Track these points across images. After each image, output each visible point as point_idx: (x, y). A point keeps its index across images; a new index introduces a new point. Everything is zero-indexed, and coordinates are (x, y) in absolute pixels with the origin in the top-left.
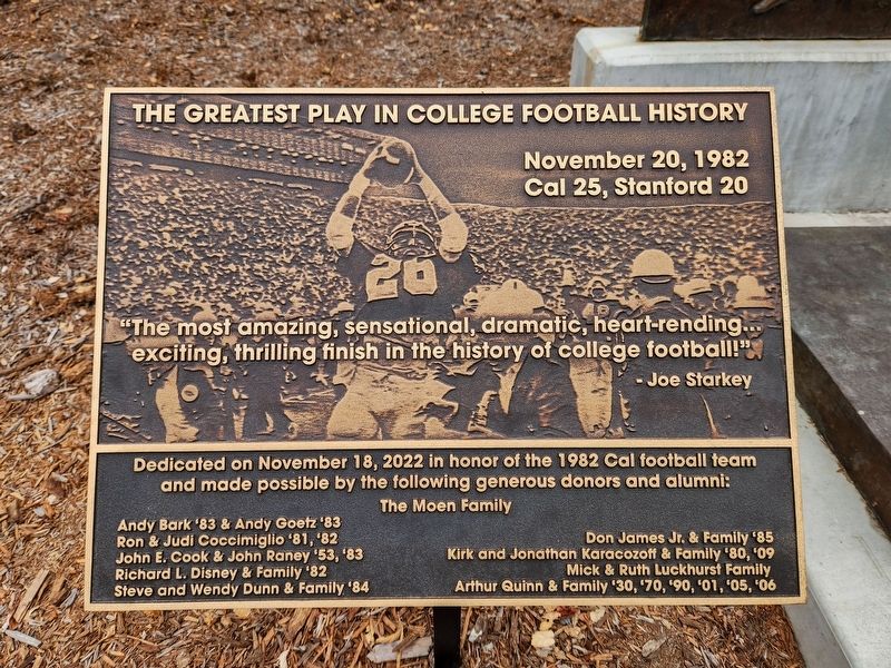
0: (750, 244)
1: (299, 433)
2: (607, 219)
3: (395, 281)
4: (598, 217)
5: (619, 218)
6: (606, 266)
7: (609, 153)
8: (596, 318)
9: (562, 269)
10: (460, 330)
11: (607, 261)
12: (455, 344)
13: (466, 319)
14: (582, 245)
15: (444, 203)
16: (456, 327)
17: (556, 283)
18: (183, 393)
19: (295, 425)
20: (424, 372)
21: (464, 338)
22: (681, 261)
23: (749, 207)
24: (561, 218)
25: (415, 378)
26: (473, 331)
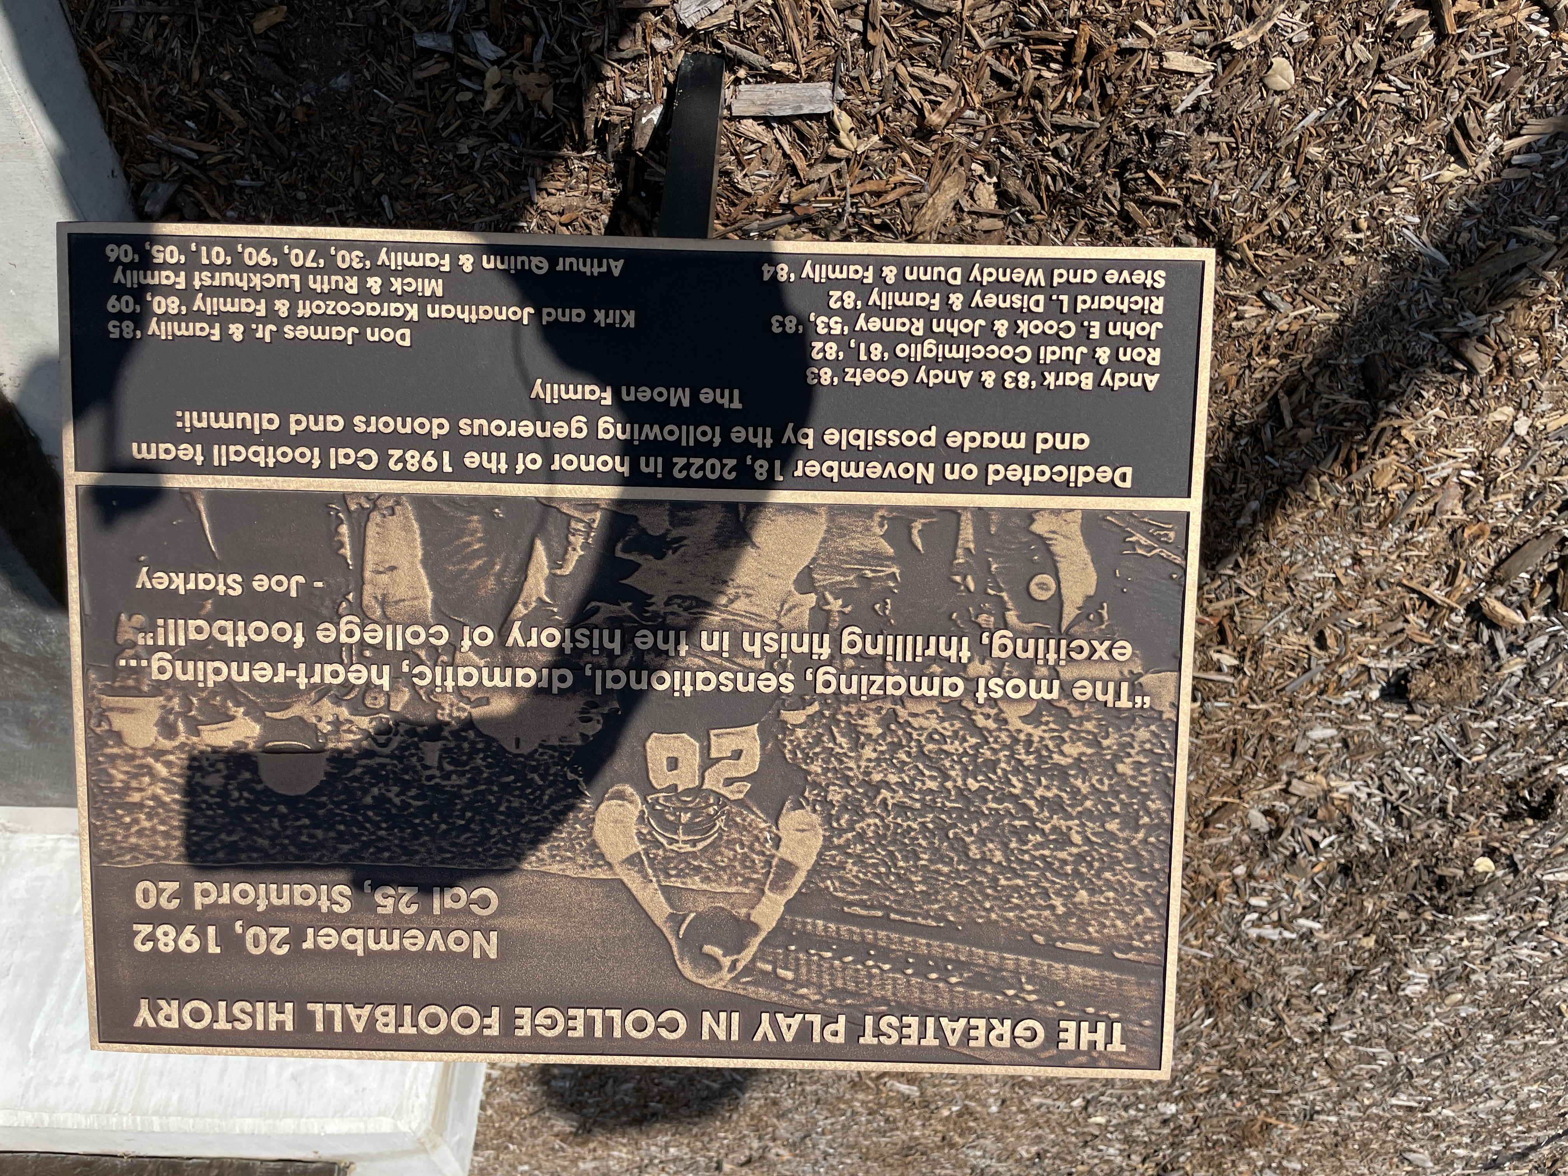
0: (136, 797)
1: (871, 517)
2: (366, 845)
3: (714, 754)
4: (380, 850)
5: (345, 848)
6: (369, 770)
7: (360, 953)
8: (386, 688)
9: (440, 768)
10: (610, 674)
11: (367, 778)
12: (617, 652)
13: (599, 691)
14: (406, 805)
15: (632, 880)
16: (616, 679)
17: (452, 745)
18: (1053, 586)
19: (878, 531)
20: (669, 609)
21: (604, 661)
22: (247, 775)
23: (135, 858)
24: (441, 850)
25: (684, 598)
26: (588, 673)
